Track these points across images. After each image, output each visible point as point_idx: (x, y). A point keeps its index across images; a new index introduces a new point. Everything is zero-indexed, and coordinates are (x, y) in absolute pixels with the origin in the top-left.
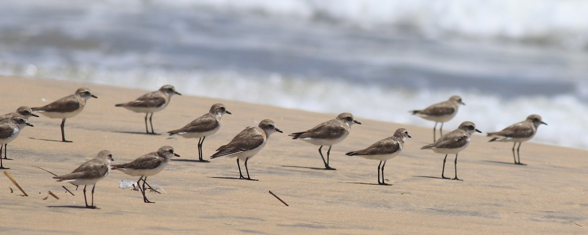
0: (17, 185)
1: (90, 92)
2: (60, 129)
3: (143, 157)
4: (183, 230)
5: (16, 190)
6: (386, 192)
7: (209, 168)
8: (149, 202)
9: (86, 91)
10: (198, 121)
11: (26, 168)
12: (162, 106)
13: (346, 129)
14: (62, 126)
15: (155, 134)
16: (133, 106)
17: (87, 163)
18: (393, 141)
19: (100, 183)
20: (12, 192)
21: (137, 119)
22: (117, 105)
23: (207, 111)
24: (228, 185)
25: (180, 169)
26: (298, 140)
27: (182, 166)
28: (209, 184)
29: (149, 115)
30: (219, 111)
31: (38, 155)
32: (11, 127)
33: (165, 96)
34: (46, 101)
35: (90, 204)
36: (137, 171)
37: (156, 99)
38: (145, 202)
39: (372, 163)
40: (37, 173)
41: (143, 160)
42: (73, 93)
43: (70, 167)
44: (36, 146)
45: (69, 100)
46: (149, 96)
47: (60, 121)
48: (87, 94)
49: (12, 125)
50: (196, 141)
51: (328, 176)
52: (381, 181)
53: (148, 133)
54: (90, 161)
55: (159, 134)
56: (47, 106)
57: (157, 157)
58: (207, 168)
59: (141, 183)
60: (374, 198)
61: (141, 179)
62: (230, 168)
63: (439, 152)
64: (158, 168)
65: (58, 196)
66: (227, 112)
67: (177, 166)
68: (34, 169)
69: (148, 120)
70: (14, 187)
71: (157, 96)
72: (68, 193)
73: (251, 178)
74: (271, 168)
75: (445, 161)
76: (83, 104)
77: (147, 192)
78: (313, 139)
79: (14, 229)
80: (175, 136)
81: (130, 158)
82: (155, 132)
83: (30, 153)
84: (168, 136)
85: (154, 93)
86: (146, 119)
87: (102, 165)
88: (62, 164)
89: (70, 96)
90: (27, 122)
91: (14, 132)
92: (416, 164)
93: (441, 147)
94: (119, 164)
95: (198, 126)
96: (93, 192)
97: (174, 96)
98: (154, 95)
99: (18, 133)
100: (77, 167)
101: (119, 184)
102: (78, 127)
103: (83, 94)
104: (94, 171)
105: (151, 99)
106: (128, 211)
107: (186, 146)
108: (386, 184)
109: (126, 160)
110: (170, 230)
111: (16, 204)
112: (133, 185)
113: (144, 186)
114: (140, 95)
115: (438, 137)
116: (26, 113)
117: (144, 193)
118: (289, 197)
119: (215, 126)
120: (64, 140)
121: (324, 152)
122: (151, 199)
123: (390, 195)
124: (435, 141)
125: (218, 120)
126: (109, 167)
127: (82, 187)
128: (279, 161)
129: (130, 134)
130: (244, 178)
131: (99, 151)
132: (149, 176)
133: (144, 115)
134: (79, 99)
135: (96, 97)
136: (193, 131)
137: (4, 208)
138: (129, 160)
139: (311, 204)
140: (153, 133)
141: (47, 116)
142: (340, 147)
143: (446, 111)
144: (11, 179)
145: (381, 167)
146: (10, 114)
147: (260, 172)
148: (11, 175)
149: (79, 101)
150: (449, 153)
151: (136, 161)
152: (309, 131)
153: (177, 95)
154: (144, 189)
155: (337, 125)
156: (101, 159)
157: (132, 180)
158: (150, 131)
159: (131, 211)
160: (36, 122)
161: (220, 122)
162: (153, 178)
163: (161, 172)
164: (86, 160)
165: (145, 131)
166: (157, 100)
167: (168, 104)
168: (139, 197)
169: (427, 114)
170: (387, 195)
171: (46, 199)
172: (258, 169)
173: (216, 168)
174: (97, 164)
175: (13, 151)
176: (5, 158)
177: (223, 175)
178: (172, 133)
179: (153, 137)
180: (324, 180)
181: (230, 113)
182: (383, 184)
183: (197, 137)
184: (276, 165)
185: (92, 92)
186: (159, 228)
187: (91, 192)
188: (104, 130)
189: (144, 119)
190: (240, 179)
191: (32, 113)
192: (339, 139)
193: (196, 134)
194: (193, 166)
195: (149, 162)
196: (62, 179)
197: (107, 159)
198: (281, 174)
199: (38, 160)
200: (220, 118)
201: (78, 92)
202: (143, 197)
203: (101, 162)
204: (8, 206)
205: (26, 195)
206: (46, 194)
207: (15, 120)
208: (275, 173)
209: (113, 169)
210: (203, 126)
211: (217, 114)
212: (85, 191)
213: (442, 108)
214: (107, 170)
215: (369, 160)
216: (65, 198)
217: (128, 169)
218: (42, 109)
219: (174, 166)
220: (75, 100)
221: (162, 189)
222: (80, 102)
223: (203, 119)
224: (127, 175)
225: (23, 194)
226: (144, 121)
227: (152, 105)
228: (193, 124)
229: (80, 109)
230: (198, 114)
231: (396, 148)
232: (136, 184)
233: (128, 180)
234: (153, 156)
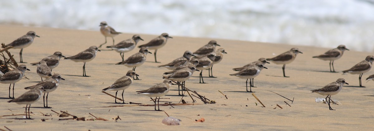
0: (259, 101)
1: (298, 50)
2: (282, 70)
3: (329, 85)
4: (351, 125)
5: (258, 104)
7: (366, 90)
8: (332, 110)
9: (296, 49)
10: (359, 65)
11: (264, 91)
14: (284, 68)
16: (322, 57)
20: (257, 105)
21: (325, 64)
22: (314, 57)
23: (364, 59)
25: (349, 91)
28: (365, 99)
29: (332, 62)
30: (370, 60)
31: (271, 84)
32: (256, 69)
33: (340, 51)
34: (275, 55)
36: (326, 93)
37: (335, 52)
38: (330, 109)
40: (271, 94)
41: (329, 87)
44: (270, 79)
45: (287, 54)
46: (331, 51)
47: (282, 66)
48: (297, 51)
50: (357, 76)
53: (331, 72)
55: (338, 72)
56: (275, 58)
57: (337, 85)
58: (364, 90)
59: (328, 99)
61: (327, 97)
64: (337, 91)
65: (282, 107)
68: (268, 92)
69: (331, 65)
70: (258, 102)
71: (335, 51)
72: (287, 105)
76: (295, 56)
77: (331, 104)
79: (258, 125)
80: (347, 73)
81: (322, 85)
82: (335, 71)
83: (266, 83)
84: (342, 73)
85: (334, 49)
86: (330, 64)
89: (287, 52)
90: (264, 66)
91: (258, 72)
94: (316, 89)
95: (359, 68)
98: (333, 51)
99: (260, 72)
101: (316, 100)
102: (293, 69)
103: (294, 51)
105: (332, 53)
106: (320, 115)
107: (352, 79)
109: (319, 86)
110: (344, 125)
111: (259, 112)
112: (323, 100)
113: (329, 101)
117: (329, 105)
119: (368, 67)
120: (284, 76)
125: (370, 64)
129: (321, 73)
132: (332, 95)
133: (329, 62)
134: (292, 53)
135: (302, 53)
136: (356, 70)
137: (252, 114)
138: (321, 87)
140: (334, 72)
144: (256, 97)
146: (255, 62)
148: (256, 96)
149: (292, 55)
151: (325, 87)
153: (347, 50)
157: (323, 97)
158: (332, 70)
159: (322, 115)
160: (269, 66)
162: (334, 96)
164: (297, 87)
165: (330, 71)
166: (335, 54)
167: (342, 55)
168: (327, 107)
171: (275, 108)
173: (369, 90)
175: (257, 83)
176: (253, 87)
177: (373, 94)
178: (344, 72)
179: (334, 74)
183: (358, 74)
185: (299, 50)
186: (338, 124)
188: (307, 70)
189: (329, 64)
193: (358, 72)
194: (356, 89)
195: (333, 87)
199: (271, 87)
201: (292, 50)
202: (329, 107)
204: (254, 113)
205: (265, 107)
206: (275, 106)
207: (258, 65)
210: (361, 68)
216: (285, 108)
218: (272, 59)
219: (346, 90)
220: (290, 54)
221: (339, 103)
223: (361, 64)
224: (320, 95)
225: (263, 106)
227: (332, 56)
228: (356, 66)
229: (293, 59)
230: (359, 60)
232: (325, 100)
233: (321, 97)
234: (335, 84)
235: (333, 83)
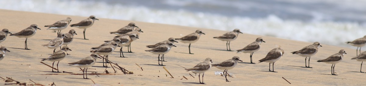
0: (169, 73)
1: (202, 31)
2: (188, 48)
3: (226, 61)
6: (335, 78)
10: (250, 45)
11: (173, 65)
12: (234, 38)
13: (316, 49)
14: (189, 47)
15: (231, 51)
16: (221, 38)
17: (201, 63)
18: (338, 55)
19: (206, 73)
20: (167, 76)
21: (223, 44)
22: (214, 38)
23: (255, 40)
24: (264, 74)
26: (295, 54)
27: (243, 65)
28: (255, 73)
29: (228, 42)
30: (260, 41)
31: (179, 59)
32: (167, 47)
33: (236, 34)
34: (182, 35)
35: (201, 82)
36: (223, 67)
38: (227, 81)
39: (329, 65)
40: (178, 67)
41: (226, 63)
42: (194, 32)
43: (193, 65)
44: (177, 55)
45: (192, 35)
46: (228, 34)
47: (188, 44)
48: (201, 32)
49: (167, 46)
50: (249, 54)
51: (309, 71)
52: (333, 73)
53: (228, 50)
54: (202, 62)
55: (233, 51)
56: (183, 38)
58: (254, 66)
59: (225, 73)
60: (330, 81)
61: (225, 71)
62: (265, 66)
63: (359, 61)
64: (233, 66)
65: (187, 78)
66: (264, 41)
67: (241, 65)
68: (176, 66)
69: (228, 45)
70: (168, 74)
72: (192, 77)
73: (274, 71)
74: (283, 67)
75: (362, 65)
76: (199, 37)
77: (227, 76)
78: (302, 54)
80: (240, 52)
81: (220, 61)
82: (231, 50)
83: (175, 58)
84: (237, 52)
85: (230, 32)
86: (227, 44)
87: (208, 64)
88: (189, 64)
89: (193, 33)
90: (173, 45)
91: (168, 49)
92: (349, 66)
93: (360, 58)
94: (214, 64)
95: (250, 48)
96: (203, 76)
97: (240, 34)
98: (231, 33)
99: (170, 50)
100: (196, 65)
101: (215, 73)
102: (196, 47)
103: (199, 32)
104: (203, 67)
105: (229, 35)
107: (244, 57)
108: (335, 75)
109: (218, 62)
111: (168, 82)
113: (226, 74)
114: (225, 33)
115: (359, 54)
116: (172, 41)
117: (226, 77)
118: (291, 80)
119: (257, 47)
120: (190, 53)
121: (307, 60)
122: (229, 80)
123: (337, 79)
124: (357, 56)
125: (259, 45)
126: (211, 66)
127: (198, 74)
128: (287, 63)
129: (220, 51)
130: (271, 71)
131: (206, 58)
132: (228, 69)
133: (226, 42)
134: (197, 35)
135: (205, 34)
136: (248, 50)
137: (163, 83)
138: (219, 62)
139: (301, 83)
140: (230, 50)
141: (183, 42)
142: (314, 57)
143: (362, 42)
144: (166, 70)
145: (333, 67)
146: (165, 41)
147: (278, 68)
148: (166, 69)
150: (364, 61)
151: (223, 63)
152: (300, 51)
153: (241, 33)
154: (226, 75)
155: (313, 48)
156: (206, 62)
158: (229, 49)
160: (177, 45)
161: (260, 46)
162: (230, 70)
163: (234, 68)
165: (227, 50)
166: (232, 36)
167: (237, 37)
168: (224, 79)
169: (354, 43)
170: (335, 79)
171: (182, 79)
172: (277, 67)
174: (205, 64)
175: (167, 58)
176: (164, 61)
178: (239, 51)
179: (230, 52)
180: (307, 72)
181: (265, 42)
182: (334, 74)
183: (250, 53)
184: (285, 65)
185: (203, 32)
187: (202, 76)
188: (208, 49)
190: (269, 71)
191: (175, 41)
192: (314, 54)
193: (249, 51)
194: (248, 65)
195: (229, 63)
196: (189, 70)
197: (209, 62)
198: (287, 69)
199: (178, 62)
200: (260, 44)
201: (197, 32)
202: (226, 79)
203: (207, 63)
204: (165, 82)
206: (182, 77)
207: (168, 44)
208: (285, 69)
209: (212, 66)
210: (252, 48)
211: (259, 42)
212: (199, 76)
213: (360, 41)
214: (209, 67)
215: (327, 64)
216: (190, 79)
217: (219, 66)
218: (180, 39)
219: (239, 65)
220: (195, 35)
221: (234, 76)
222: (198, 36)
223: (252, 44)
225: (172, 77)
226: (226, 45)
227: (230, 38)
228: (248, 47)
229: (197, 39)
230: (250, 42)
231: (340, 58)
232: (222, 73)
233: (219, 71)
234: (231, 61)
235: (230, 60)
